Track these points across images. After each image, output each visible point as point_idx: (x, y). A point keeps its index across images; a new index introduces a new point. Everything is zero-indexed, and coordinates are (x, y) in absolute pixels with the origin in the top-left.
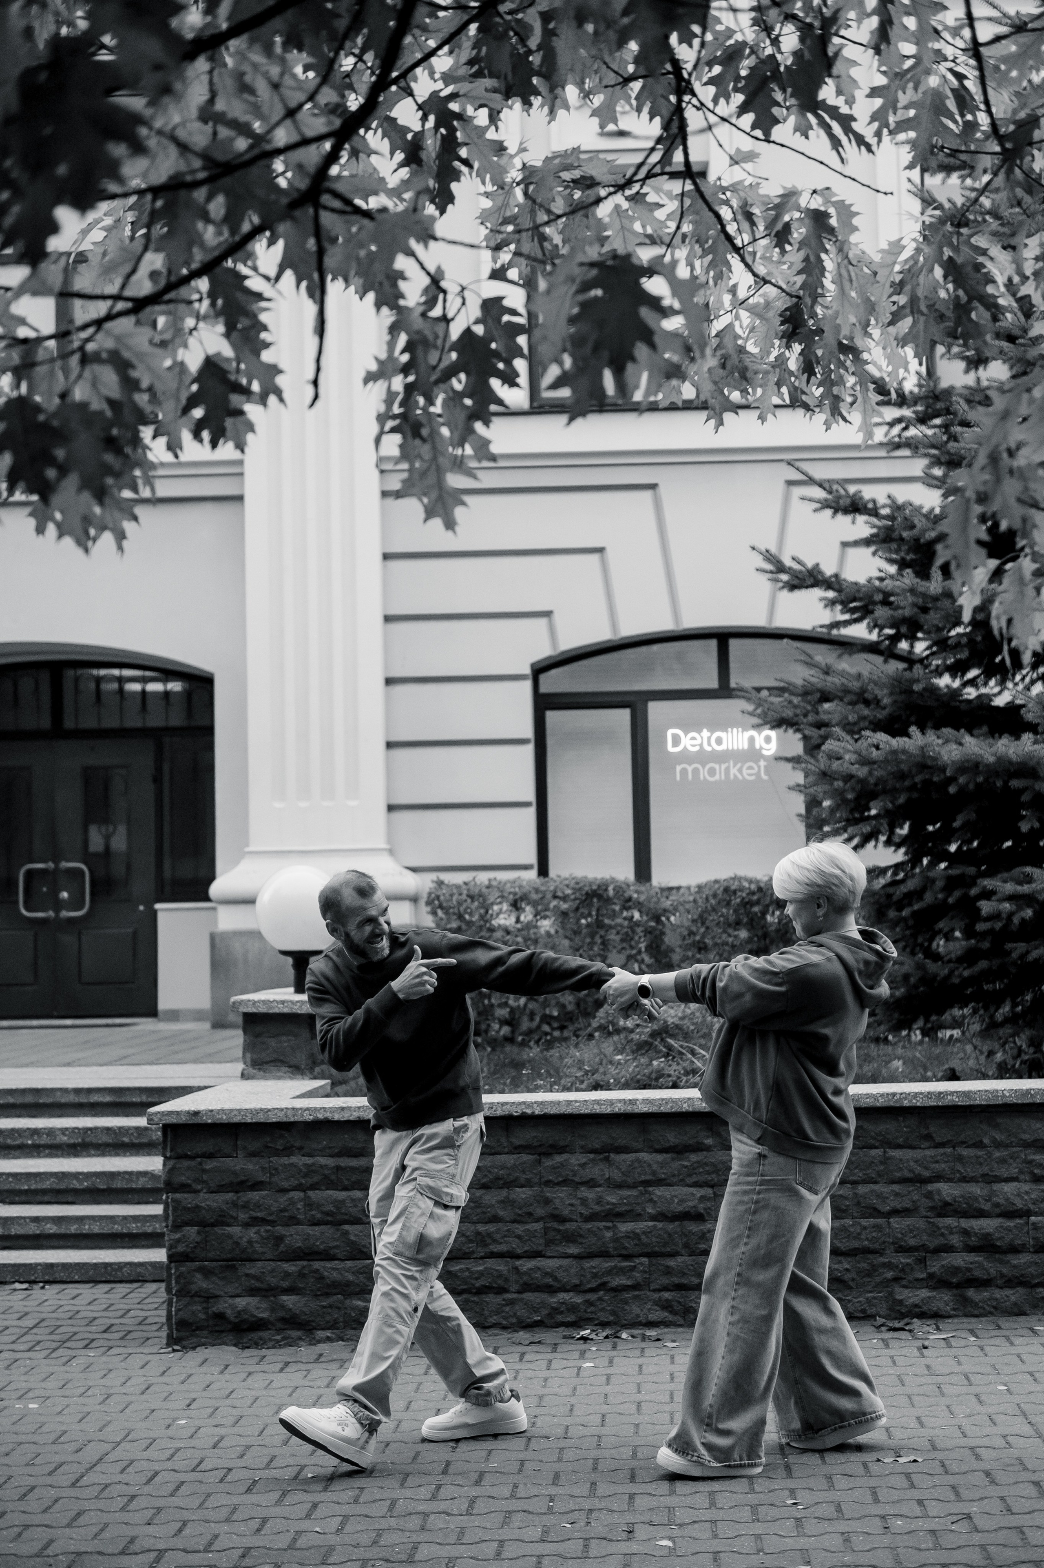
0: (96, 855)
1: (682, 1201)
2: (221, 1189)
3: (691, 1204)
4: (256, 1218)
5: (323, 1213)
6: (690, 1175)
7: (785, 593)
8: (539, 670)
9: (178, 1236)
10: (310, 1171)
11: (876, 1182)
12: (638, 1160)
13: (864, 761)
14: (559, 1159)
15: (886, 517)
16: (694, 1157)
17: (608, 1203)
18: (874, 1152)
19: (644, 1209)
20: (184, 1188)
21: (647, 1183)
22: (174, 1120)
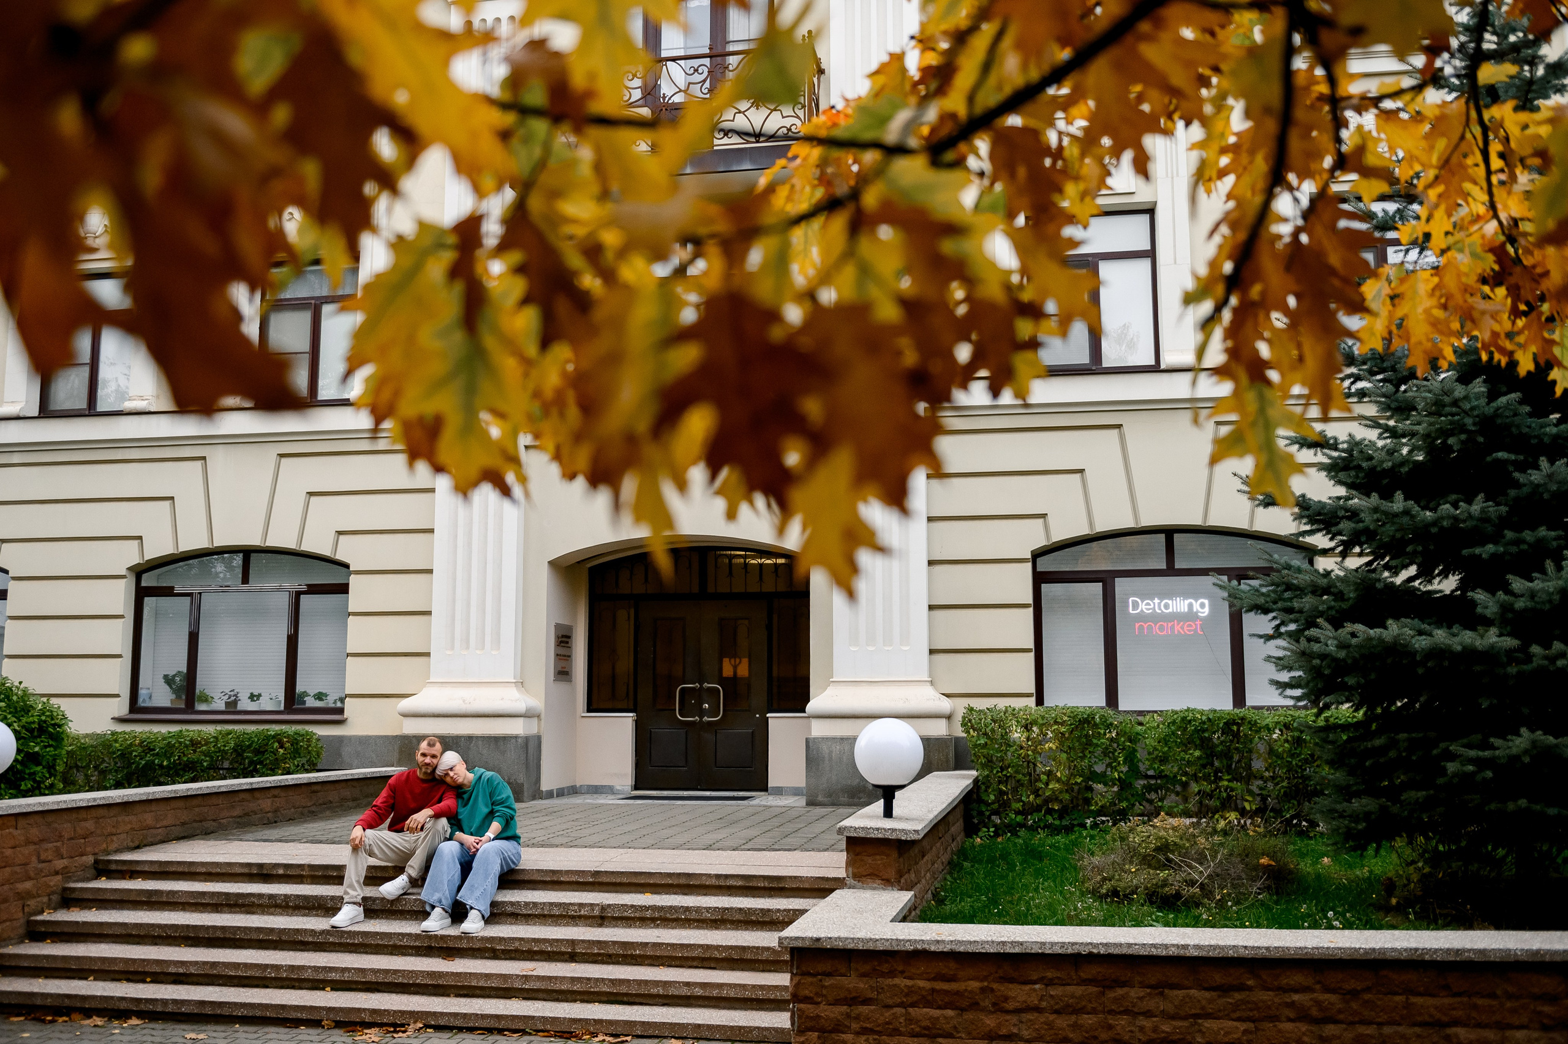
0: (727, 678)
1: (1227, 1033)
2: (837, 1002)
3: (1235, 1036)
4: (866, 1028)
5: (920, 1027)
6: (1234, 1011)
7: (1261, 508)
8: (1037, 555)
9: (802, 1039)
10: (910, 991)
11: (1399, 1024)
12: (1188, 996)
13: (1342, 646)
14: (1120, 991)
15: (1343, 451)
16: (1238, 996)
17: (1163, 1032)
18: (1398, 998)
19: (1194, 1038)
20: (807, 1000)
21: (1196, 1016)
22: (800, 944)
